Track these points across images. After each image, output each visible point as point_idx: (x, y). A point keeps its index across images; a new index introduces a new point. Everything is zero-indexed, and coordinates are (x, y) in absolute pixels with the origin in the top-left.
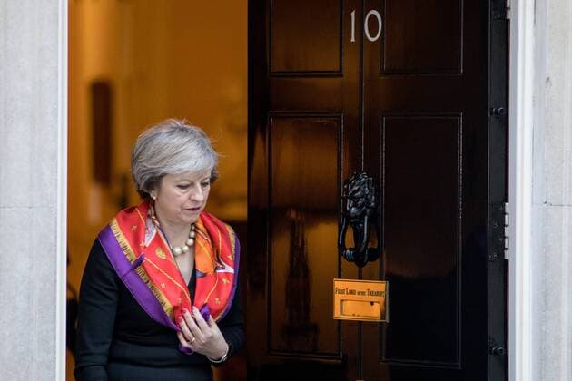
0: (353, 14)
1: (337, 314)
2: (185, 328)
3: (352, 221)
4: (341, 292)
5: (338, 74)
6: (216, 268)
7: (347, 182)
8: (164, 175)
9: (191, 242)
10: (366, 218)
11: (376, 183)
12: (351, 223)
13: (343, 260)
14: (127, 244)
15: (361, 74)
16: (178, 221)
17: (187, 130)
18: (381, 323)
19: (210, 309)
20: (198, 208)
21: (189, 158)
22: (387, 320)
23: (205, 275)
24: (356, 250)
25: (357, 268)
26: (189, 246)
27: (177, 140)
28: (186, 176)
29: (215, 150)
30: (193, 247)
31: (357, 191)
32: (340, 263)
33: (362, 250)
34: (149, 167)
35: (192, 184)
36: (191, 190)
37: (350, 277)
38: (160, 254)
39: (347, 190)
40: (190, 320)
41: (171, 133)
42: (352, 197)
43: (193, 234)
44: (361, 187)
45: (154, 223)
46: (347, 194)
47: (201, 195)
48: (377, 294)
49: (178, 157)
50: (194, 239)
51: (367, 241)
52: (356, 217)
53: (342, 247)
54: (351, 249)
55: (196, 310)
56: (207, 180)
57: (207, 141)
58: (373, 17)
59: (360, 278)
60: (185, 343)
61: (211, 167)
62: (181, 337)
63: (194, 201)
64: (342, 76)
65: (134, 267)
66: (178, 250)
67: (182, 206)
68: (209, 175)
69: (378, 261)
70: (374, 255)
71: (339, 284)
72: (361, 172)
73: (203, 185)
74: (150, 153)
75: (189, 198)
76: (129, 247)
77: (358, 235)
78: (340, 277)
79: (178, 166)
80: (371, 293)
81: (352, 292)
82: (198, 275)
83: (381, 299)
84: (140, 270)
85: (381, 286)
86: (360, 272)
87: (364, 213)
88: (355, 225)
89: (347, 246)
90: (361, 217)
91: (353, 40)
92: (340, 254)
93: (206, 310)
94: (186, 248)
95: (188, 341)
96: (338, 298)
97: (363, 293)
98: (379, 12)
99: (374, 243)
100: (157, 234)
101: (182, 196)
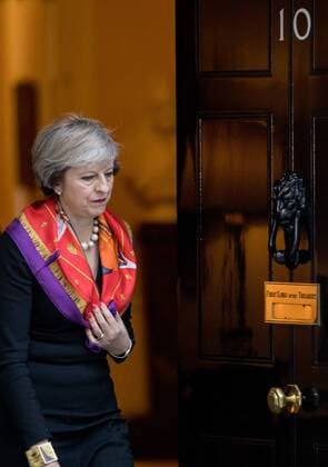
0: (282, 12)
1: (269, 318)
2: (94, 324)
3: (283, 223)
4: (272, 295)
5: (267, 73)
6: (119, 264)
7: (277, 183)
8: (68, 168)
9: (95, 237)
10: (297, 220)
11: (307, 183)
12: (282, 225)
13: (274, 263)
14: (39, 240)
15: (290, 73)
16: (84, 214)
17: (86, 122)
18: (313, 326)
19: (116, 305)
20: (104, 200)
21: (91, 149)
22: (319, 323)
23: (111, 271)
24: (286, 252)
25: (288, 270)
26: (95, 242)
27: (77, 133)
28: (90, 168)
29: (115, 140)
30: (97, 243)
31: (288, 192)
32: (270, 265)
33: (292, 252)
34: (51, 161)
35: (96, 176)
36: (95, 182)
37: (281, 280)
38: (72, 250)
39: (277, 192)
40: (100, 316)
41: (71, 126)
42: (282, 199)
43: (96, 229)
44: (291, 188)
45: (62, 218)
46: (277, 195)
47: (106, 185)
48: (309, 297)
49: (80, 148)
50: (98, 234)
51: (298, 244)
52: (286, 218)
53: (272, 250)
54: (281, 252)
55: (104, 306)
56: (111, 170)
57: (107, 131)
58: (302, 15)
59: (291, 280)
60: (93, 340)
61: (113, 157)
62: (89, 333)
63: (100, 192)
64: (271, 76)
65: (48, 264)
66: (85, 245)
67: (87, 198)
68: (112, 165)
69: (309, 263)
70: (306, 257)
71: (270, 287)
72: (291, 173)
73: (107, 175)
74: (51, 148)
75: (95, 190)
76: (42, 243)
77: (289, 237)
78: (271, 280)
79: (81, 158)
80: (303, 296)
81: (283, 295)
82: (104, 271)
83: (314, 302)
84: (53, 267)
85: (313, 289)
86: (291, 275)
87: (294, 215)
88: (285, 227)
89: (278, 248)
90: (292, 220)
91: (282, 39)
92: (271, 257)
93: (112, 306)
94: (92, 244)
95: (96, 337)
96: (269, 301)
97: (295, 296)
98: (308, 10)
99: (304, 245)
100: (67, 229)
101: (88, 188)
